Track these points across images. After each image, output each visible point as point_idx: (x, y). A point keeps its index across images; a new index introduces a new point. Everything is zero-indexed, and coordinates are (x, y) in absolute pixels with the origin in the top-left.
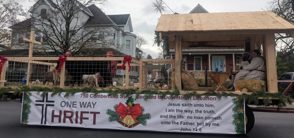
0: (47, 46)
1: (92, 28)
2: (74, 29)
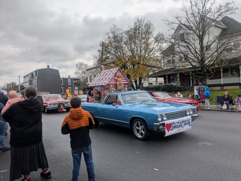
0: (187, 63)
1: (225, 40)
2: (207, 44)
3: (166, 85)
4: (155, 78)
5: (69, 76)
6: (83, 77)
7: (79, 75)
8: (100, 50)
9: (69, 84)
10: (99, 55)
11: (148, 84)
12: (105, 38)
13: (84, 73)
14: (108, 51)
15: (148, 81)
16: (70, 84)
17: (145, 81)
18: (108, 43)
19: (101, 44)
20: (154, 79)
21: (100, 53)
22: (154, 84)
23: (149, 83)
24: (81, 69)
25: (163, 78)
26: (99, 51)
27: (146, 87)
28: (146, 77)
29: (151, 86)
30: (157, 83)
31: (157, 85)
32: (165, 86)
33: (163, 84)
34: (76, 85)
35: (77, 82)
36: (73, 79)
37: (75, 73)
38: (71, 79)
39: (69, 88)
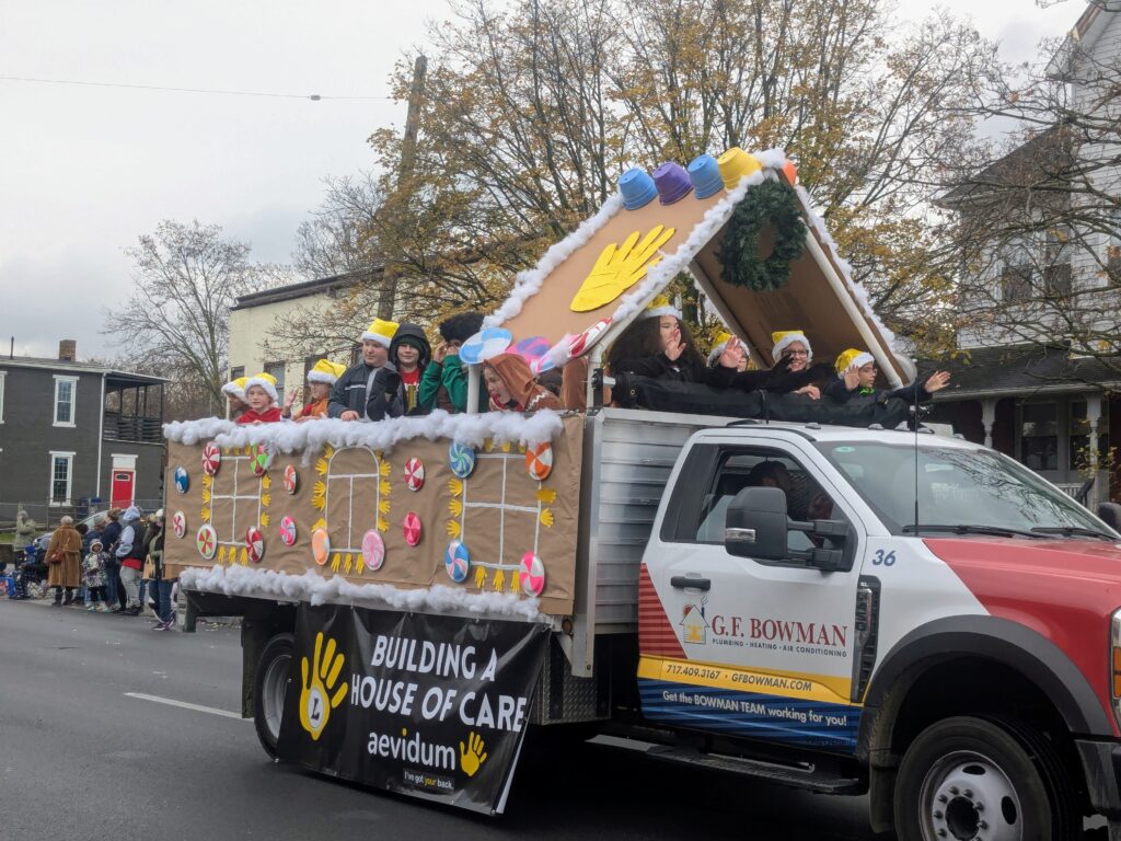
5: (67, 348)
6: (196, 366)
7: (157, 339)
8: (390, 133)
9: (64, 416)
10: (385, 179)
12: (444, 31)
13: (203, 324)
14: (464, 143)
16: (68, 420)
18: (471, 78)
19: (410, 78)
21: (386, 165)
24: (182, 288)
26: (382, 138)
34: (120, 437)
35: (137, 400)
36: (100, 375)
37: (126, 322)
38: (78, 378)
39: (57, 460)
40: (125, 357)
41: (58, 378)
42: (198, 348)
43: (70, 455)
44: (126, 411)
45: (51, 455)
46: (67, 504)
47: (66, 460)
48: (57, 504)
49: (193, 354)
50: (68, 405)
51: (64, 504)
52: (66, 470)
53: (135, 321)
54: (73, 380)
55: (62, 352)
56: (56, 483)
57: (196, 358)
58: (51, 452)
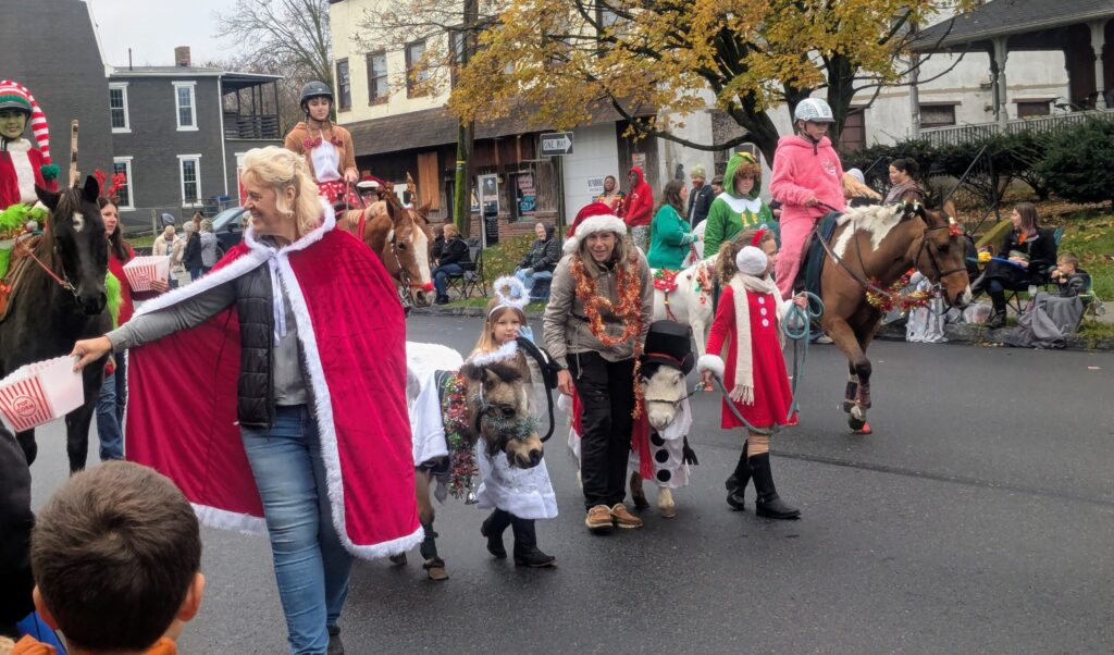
3: (1094, 124)
4: (986, 55)
5: (182, 54)
11: (914, 116)
15: (913, 84)
17: (883, 90)
20: (976, 65)
22: (972, 114)
23: (923, 99)
25: (1057, 58)
27: (892, 144)
28: (897, 52)
29: (943, 137)
30: (996, 108)
31: (1002, 124)
32: (1082, 131)
33: (1060, 112)
34: (241, 136)
35: (253, 100)
36: (215, 78)
37: (236, 24)
38: (195, 83)
39: (184, 163)
40: (239, 58)
41: (177, 85)
42: (305, 42)
43: (196, 157)
44: (244, 111)
45: (179, 159)
46: (199, 204)
47: (193, 163)
48: (189, 205)
49: (302, 50)
50: (189, 110)
51: (195, 205)
52: (194, 172)
53: (244, 22)
54: (191, 85)
55: (177, 59)
56: (186, 185)
57: (306, 53)
58: (178, 156)
